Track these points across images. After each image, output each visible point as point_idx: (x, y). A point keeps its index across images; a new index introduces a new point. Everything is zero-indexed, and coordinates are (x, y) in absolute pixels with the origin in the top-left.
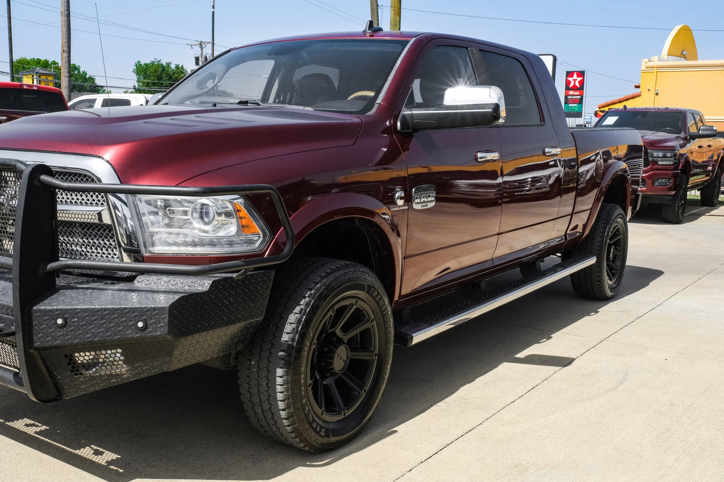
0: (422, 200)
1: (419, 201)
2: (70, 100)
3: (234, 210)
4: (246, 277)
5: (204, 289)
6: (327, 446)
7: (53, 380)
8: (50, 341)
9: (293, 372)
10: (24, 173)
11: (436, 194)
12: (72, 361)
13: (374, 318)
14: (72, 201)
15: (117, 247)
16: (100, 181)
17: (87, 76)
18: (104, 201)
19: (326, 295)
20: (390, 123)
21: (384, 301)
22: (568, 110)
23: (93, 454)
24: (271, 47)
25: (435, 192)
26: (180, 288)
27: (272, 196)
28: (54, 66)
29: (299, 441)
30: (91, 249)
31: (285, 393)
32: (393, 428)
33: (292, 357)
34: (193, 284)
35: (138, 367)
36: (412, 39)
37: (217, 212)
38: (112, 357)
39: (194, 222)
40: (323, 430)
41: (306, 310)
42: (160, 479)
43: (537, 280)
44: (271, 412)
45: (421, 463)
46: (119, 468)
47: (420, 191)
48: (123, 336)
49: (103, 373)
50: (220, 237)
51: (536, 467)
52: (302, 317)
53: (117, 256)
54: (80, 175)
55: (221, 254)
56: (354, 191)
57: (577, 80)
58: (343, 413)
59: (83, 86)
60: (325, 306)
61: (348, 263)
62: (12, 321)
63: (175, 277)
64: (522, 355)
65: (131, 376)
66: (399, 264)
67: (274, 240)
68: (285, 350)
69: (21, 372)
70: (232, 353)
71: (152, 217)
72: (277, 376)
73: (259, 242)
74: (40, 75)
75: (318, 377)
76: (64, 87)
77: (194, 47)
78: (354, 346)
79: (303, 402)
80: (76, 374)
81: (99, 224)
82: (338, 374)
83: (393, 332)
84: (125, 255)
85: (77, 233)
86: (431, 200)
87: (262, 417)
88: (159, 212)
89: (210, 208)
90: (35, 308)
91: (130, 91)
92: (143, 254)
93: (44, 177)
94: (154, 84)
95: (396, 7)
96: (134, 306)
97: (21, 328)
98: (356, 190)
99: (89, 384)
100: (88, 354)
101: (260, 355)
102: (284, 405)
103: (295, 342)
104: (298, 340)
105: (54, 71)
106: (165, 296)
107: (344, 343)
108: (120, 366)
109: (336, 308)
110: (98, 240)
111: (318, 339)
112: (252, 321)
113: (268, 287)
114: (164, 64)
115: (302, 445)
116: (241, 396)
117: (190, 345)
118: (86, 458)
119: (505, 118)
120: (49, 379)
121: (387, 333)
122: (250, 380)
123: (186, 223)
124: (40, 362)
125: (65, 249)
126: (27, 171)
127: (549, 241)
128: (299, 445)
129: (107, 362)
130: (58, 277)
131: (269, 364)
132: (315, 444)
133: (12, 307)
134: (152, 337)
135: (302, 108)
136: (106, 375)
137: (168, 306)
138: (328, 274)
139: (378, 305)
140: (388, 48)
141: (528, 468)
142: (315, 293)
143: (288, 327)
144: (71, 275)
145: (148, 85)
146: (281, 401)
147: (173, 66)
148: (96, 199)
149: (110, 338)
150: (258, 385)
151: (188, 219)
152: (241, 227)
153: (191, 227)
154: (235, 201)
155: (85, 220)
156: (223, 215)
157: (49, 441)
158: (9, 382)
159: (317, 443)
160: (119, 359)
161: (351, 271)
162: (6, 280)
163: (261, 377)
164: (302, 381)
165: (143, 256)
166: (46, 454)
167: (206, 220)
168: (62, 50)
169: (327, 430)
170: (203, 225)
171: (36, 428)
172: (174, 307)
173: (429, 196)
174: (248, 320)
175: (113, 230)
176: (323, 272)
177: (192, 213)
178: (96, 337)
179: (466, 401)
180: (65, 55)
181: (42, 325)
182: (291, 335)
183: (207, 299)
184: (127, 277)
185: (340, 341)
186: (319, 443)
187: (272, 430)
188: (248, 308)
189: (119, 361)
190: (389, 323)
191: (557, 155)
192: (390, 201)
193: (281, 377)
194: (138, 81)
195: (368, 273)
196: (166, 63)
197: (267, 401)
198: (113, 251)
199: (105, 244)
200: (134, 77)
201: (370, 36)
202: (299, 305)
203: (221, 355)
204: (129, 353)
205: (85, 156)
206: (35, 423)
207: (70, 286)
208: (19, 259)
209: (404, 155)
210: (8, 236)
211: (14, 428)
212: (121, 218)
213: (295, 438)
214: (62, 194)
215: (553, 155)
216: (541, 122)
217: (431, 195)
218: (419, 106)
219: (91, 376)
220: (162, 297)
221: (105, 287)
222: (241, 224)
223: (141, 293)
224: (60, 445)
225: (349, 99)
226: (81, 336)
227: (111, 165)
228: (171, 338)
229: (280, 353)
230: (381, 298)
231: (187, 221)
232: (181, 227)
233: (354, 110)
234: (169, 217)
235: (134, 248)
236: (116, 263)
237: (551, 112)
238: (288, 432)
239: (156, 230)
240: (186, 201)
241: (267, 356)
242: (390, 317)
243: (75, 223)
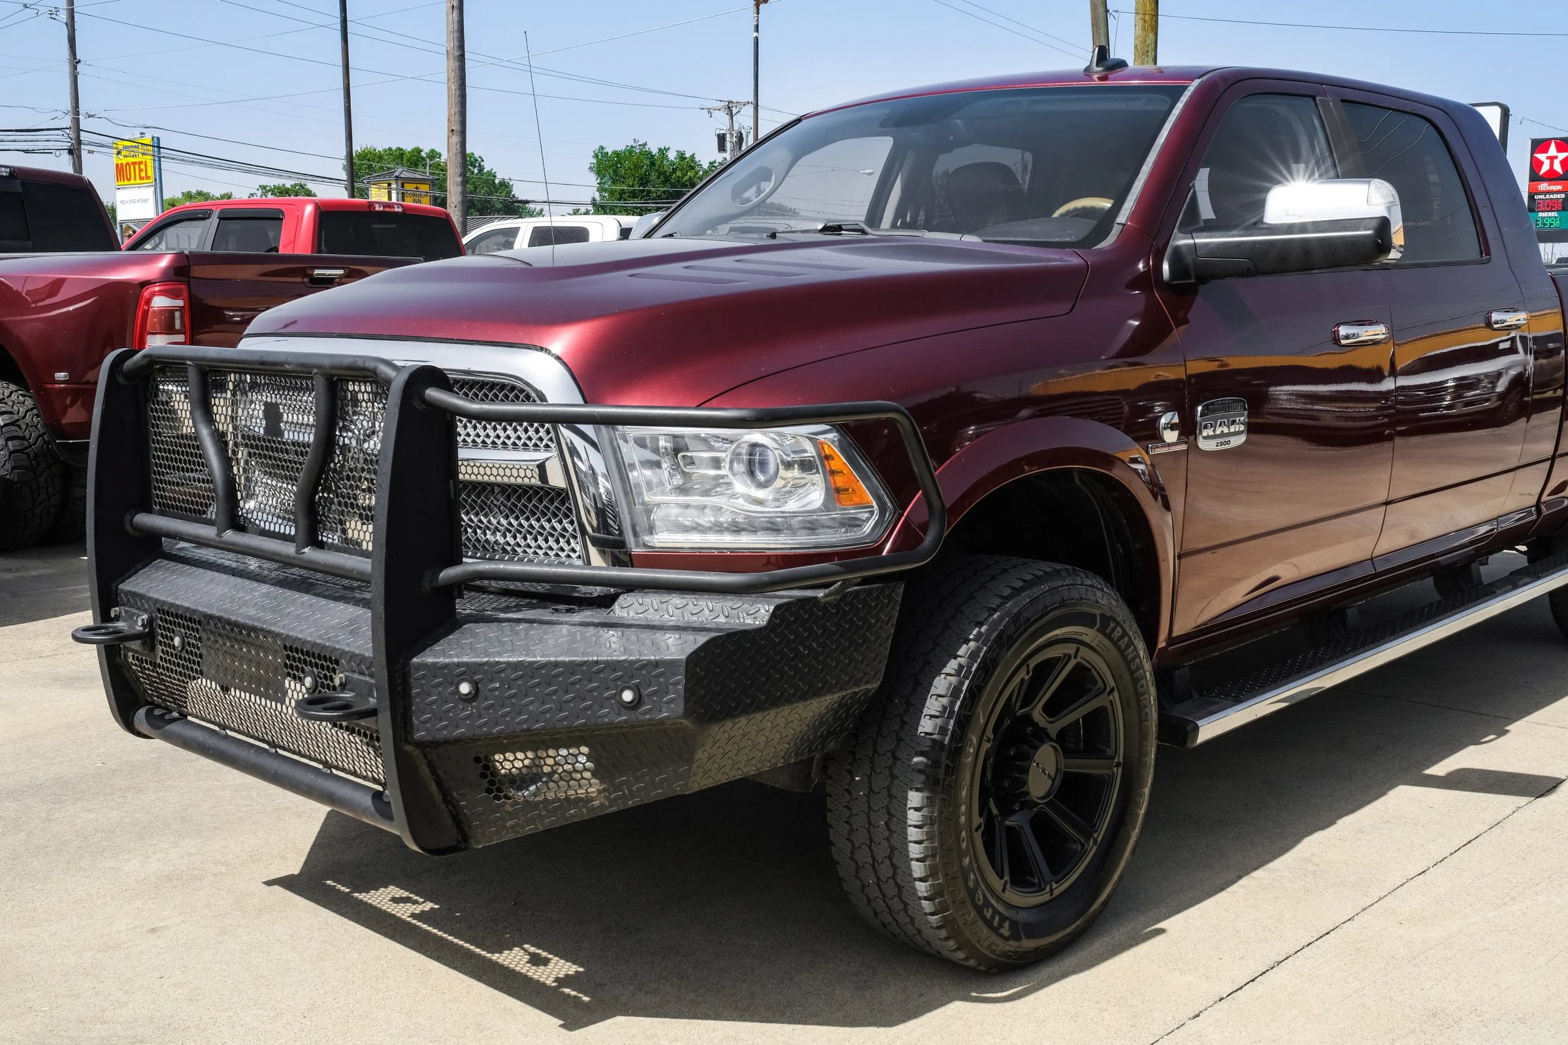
0: (1218, 432)
1: (1211, 433)
2: (465, 233)
3: (819, 455)
4: (845, 596)
5: (758, 623)
6: (1014, 959)
7: (451, 808)
8: (445, 727)
9: (943, 800)
10: (392, 386)
11: (1249, 416)
12: (488, 770)
13: (1114, 685)
14: (486, 440)
15: (579, 535)
16: (542, 398)
17: (497, 181)
18: (551, 439)
19: (1012, 637)
20: (1147, 264)
21: (1135, 649)
22: (1537, 225)
23: (527, 962)
24: (887, 111)
25: (1246, 413)
26: (707, 620)
27: (899, 426)
28: (432, 162)
29: (955, 947)
30: (525, 538)
31: (925, 844)
32: (1155, 924)
33: (940, 768)
34: (736, 611)
35: (621, 784)
36: (1193, 83)
37: (783, 462)
38: (569, 763)
39: (735, 482)
40: (1007, 924)
41: (969, 667)
42: (665, 1017)
43: (1474, 603)
44: (897, 884)
45: (1220, 1000)
46: (581, 993)
47: (1213, 412)
48: (593, 720)
49: (551, 796)
50: (790, 513)
51: (1480, 1019)
52: (962, 683)
53: (577, 554)
54: (503, 387)
55: (791, 548)
56: (1071, 413)
57: (1556, 157)
58: (1048, 889)
59: (487, 201)
60: (1010, 659)
61: (1059, 568)
62: (370, 687)
63: (696, 596)
64: (1440, 769)
65: (607, 803)
66: (1169, 569)
67: (903, 518)
68: (927, 752)
69: (387, 791)
70: (813, 758)
71: (648, 473)
72: (908, 807)
73: (872, 523)
74: (403, 181)
75: (995, 811)
76: (453, 205)
77: (715, 113)
78: (1071, 746)
79: (963, 863)
80: (498, 798)
81: (542, 488)
82: (1037, 804)
83: (1155, 716)
84: (593, 552)
85: (496, 506)
86: (1237, 430)
87: (878, 894)
88: (662, 460)
89: (770, 453)
90: (415, 660)
91: (583, 209)
92: (631, 548)
93: (433, 393)
94: (634, 195)
95: (1147, 12)
96: (614, 658)
97: (388, 702)
98: (1075, 410)
99: (522, 818)
100: (520, 755)
101: (872, 762)
102: (923, 869)
103: (947, 735)
104: (954, 731)
105: (430, 173)
106: (677, 636)
107: (1051, 740)
108: (586, 782)
109: (1033, 663)
110: (538, 520)
111: (995, 731)
112: (857, 690)
113: (891, 617)
114: (655, 151)
115: (961, 955)
116: (832, 848)
117: (729, 739)
118: (514, 970)
119: (1402, 250)
120: (443, 806)
121: (1142, 719)
122: (851, 815)
123: (716, 485)
124: (425, 770)
125: (473, 540)
126: (399, 382)
127: (1500, 519)
128: (955, 954)
129: (560, 774)
130: (461, 596)
131: (891, 783)
132: (987, 953)
133: (370, 658)
134: (651, 723)
135: (955, 237)
136: (557, 799)
137: (684, 657)
138: (1017, 591)
139: (1124, 657)
140: (1141, 104)
141: (1461, 1019)
142: (989, 632)
143: (933, 705)
144: (484, 594)
145: (621, 196)
146: (918, 860)
147: (672, 155)
148: (535, 437)
149: (565, 723)
150: (869, 827)
151: (723, 477)
152: (832, 492)
153: (729, 492)
154: (821, 437)
155: (512, 480)
156: (796, 466)
157: (440, 933)
158: (364, 811)
159: (993, 952)
160: (584, 766)
161: (1066, 585)
162: (357, 602)
163: (876, 808)
164: (963, 819)
165: (630, 555)
166: (434, 959)
167: (761, 477)
168: (449, 130)
169: (1014, 925)
170: (753, 488)
171: (414, 907)
172: (696, 659)
173: (1234, 422)
174: (848, 689)
175: (569, 499)
176: (1006, 586)
177: (731, 462)
178: (537, 721)
179: (1315, 868)
180: (456, 139)
181: (429, 695)
182: (939, 721)
183: (763, 643)
184: (599, 596)
185: (1041, 735)
186: (997, 952)
187: (897, 922)
188: (849, 664)
189: (583, 771)
190: (1147, 696)
191: (1520, 327)
192: (1149, 434)
193: (916, 809)
194: (601, 190)
195: (1102, 590)
196: (660, 150)
197: (887, 861)
198: (568, 543)
199: (553, 528)
200: (593, 180)
201: (1100, 79)
202: (956, 657)
203: (793, 761)
204: (604, 754)
205: (513, 347)
206: (411, 895)
207: (484, 616)
208: (383, 561)
209: (1177, 333)
210: (361, 515)
211: (371, 905)
212: (585, 474)
213: (947, 939)
214: (465, 427)
215: (1510, 328)
216: (1481, 254)
217: (1238, 419)
218: (1210, 227)
219: (527, 802)
220: (671, 639)
221: (554, 618)
222: (833, 487)
223: (628, 631)
224: (461, 943)
225: (1056, 215)
226: (508, 719)
227: (565, 364)
228: (689, 724)
229: (916, 759)
230: (1130, 643)
231: (721, 481)
232: (706, 493)
233: (1068, 239)
234: (683, 472)
235: (611, 537)
236: (575, 568)
237: (1504, 229)
238: (932, 927)
239: (658, 499)
240: (718, 437)
241: (887, 765)
242: (1150, 683)
243: (492, 485)
